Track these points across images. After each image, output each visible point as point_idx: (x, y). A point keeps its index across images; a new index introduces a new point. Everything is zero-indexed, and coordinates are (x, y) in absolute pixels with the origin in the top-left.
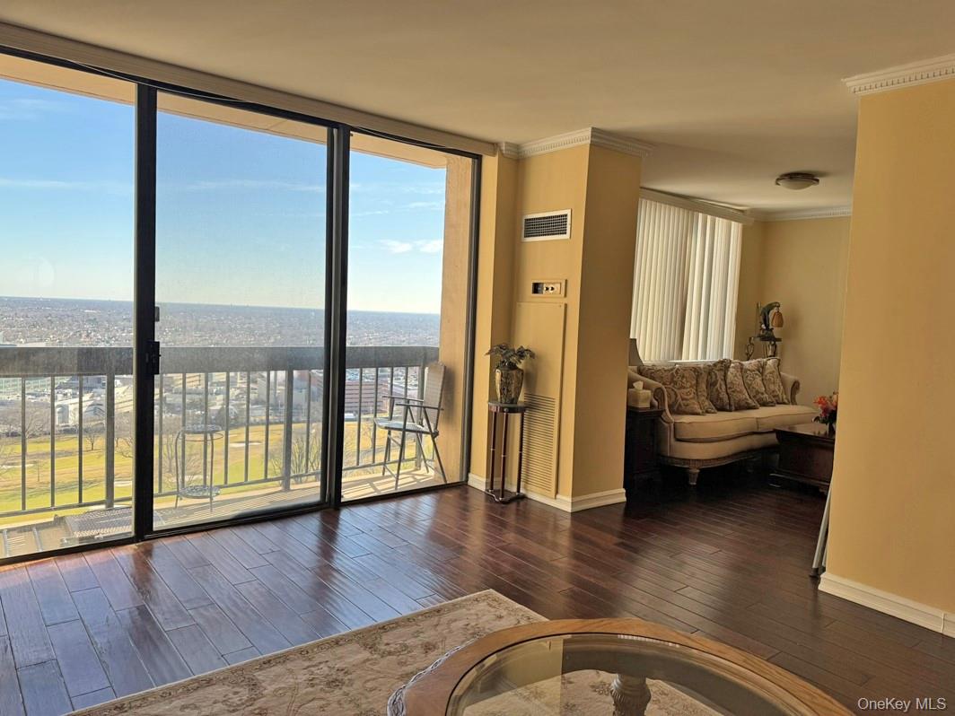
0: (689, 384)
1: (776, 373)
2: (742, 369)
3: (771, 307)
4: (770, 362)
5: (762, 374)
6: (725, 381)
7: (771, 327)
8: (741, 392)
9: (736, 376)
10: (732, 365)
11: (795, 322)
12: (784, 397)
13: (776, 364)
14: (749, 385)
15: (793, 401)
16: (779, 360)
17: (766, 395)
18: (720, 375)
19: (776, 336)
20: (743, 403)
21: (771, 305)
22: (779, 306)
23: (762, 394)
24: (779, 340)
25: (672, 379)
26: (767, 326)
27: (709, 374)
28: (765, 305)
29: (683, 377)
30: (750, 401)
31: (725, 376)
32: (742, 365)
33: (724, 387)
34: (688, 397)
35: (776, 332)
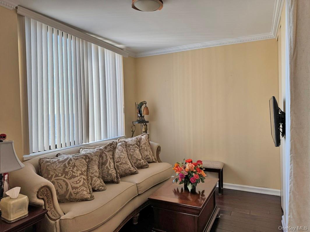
0: (79, 172)
1: (147, 144)
2: (126, 145)
3: (142, 104)
4: (143, 137)
5: (139, 146)
6: (113, 158)
7: (143, 115)
8: (126, 163)
9: (122, 152)
10: (119, 144)
11: (155, 111)
12: (153, 158)
13: (147, 138)
14: (131, 156)
15: (159, 160)
16: (148, 135)
17: (142, 161)
18: (109, 155)
19: (146, 120)
20: (128, 171)
21: (142, 103)
22: (146, 103)
23: (140, 160)
24: (148, 122)
25: (64, 169)
26: (141, 115)
27: (101, 156)
28: (139, 103)
29: (74, 166)
30: (132, 169)
31: (113, 155)
32: (126, 142)
33: (112, 164)
34: (78, 185)
35: (146, 118)
